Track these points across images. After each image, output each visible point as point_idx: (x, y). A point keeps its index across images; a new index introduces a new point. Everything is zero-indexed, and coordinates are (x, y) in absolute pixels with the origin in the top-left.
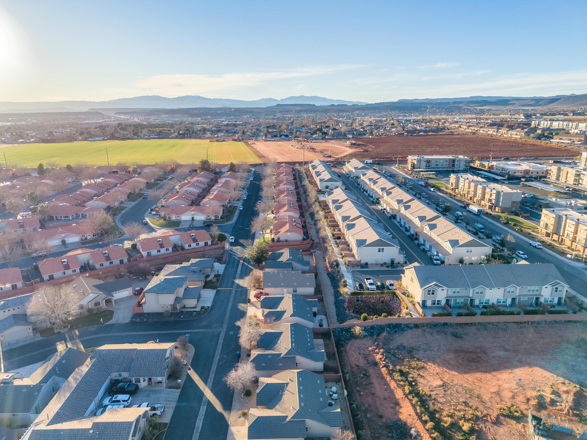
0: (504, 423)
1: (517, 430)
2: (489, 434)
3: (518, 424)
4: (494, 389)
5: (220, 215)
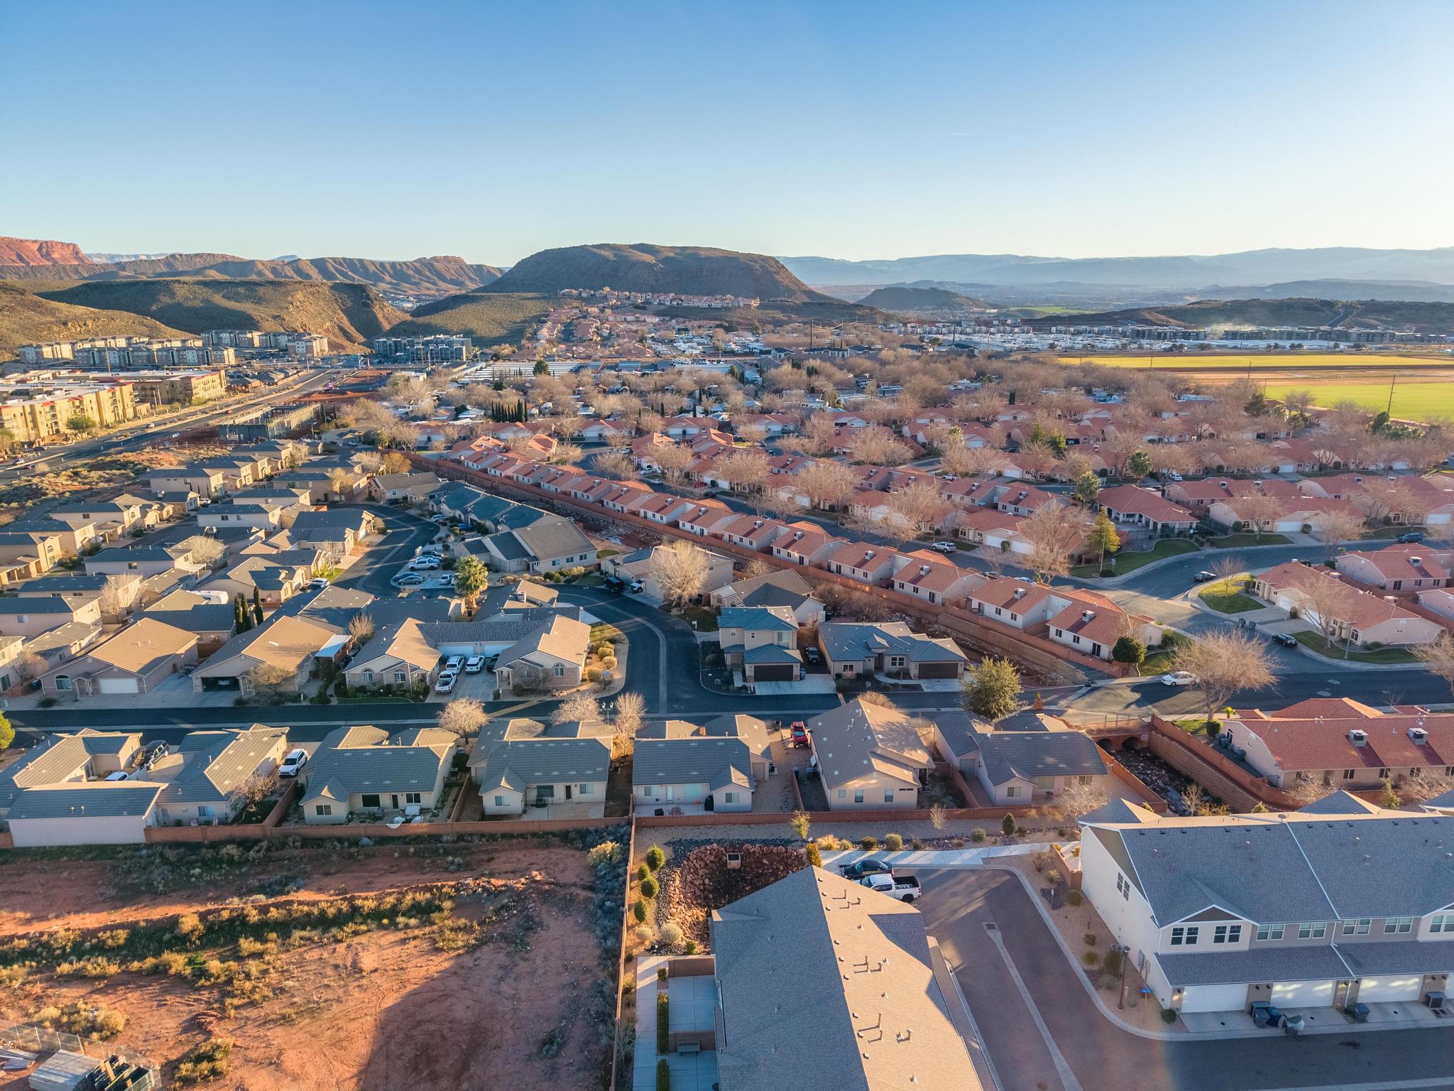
0: (183, 1037)
1: (153, 1051)
2: (178, 1000)
3: (163, 1061)
4: (291, 1060)
5: (1367, 636)
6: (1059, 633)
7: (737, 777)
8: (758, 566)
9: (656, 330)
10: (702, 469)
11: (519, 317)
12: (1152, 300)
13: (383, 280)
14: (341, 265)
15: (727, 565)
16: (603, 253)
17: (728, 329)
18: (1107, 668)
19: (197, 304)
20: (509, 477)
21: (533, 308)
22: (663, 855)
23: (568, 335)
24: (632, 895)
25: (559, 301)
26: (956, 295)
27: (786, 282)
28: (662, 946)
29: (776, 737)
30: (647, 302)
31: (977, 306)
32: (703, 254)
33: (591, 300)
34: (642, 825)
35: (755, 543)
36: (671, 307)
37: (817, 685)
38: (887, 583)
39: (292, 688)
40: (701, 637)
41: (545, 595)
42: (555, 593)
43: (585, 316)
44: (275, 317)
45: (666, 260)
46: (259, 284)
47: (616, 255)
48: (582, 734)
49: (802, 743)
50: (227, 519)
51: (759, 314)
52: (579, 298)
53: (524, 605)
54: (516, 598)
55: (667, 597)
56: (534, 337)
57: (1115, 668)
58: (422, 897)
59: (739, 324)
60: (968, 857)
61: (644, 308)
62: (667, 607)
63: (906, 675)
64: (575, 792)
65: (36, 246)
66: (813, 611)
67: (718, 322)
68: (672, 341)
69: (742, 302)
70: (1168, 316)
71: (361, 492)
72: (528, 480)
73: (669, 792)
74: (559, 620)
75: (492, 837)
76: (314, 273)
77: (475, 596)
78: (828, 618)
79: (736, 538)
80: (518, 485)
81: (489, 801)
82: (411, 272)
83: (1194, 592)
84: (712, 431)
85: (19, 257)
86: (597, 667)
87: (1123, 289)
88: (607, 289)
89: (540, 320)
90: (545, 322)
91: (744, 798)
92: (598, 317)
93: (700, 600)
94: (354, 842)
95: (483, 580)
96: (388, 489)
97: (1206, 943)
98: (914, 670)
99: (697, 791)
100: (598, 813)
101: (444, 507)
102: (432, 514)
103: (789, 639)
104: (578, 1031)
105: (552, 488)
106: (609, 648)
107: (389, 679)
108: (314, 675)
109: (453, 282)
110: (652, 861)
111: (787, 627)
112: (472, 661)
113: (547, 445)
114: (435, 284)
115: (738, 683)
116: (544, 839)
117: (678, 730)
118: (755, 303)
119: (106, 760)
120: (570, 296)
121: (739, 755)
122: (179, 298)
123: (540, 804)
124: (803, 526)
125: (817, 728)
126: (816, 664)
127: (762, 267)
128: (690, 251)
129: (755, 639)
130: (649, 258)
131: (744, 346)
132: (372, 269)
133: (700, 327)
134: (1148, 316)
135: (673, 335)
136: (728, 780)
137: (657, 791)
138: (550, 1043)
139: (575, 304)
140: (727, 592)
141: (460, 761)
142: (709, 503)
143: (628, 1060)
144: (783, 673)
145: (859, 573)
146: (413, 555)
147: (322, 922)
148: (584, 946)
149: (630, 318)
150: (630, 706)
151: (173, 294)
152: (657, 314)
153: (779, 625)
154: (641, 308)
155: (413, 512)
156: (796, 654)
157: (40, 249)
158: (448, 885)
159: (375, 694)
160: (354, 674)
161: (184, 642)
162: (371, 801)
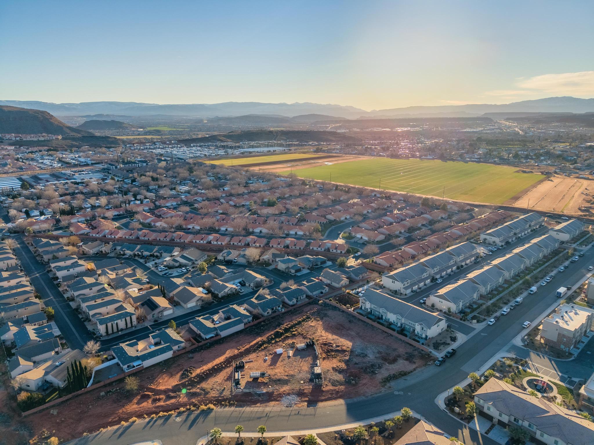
5: (377, 240)
6: (332, 250)
12: (198, 123)
18: (346, 255)
26: (123, 123)
27: (56, 123)
31: (134, 128)
37: (306, 271)
38: (288, 247)
39: (211, 300)
40: (269, 268)
50: (69, 270)
55: (248, 261)
57: (348, 255)
58: (306, 316)
60: (366, 287)
62: (250, 264)
64: (301, 297)
68: (34, 159)
69: (54, 137)
70: (226, 138)
71: (79, 252)
83: (341, 237)
87: (184, 118)
93: (258, 260)
98: (319, 264)
107: (229, 292)
112: (238, 284)
116: (307, 305)
118: (60, 137)
125: (324, 277)
129: (292, 265)
133: (40, 151)
140: (266, 257)
144: (300, 270)
145: (279, 246)
147: (298, 324)
148: (338, 313)
152: (11, 145)
153: (295, 261)
155: (111, 255)
158: (306, 314)
159: (228, 297)
160: (222, 293)
162: (273, 309)
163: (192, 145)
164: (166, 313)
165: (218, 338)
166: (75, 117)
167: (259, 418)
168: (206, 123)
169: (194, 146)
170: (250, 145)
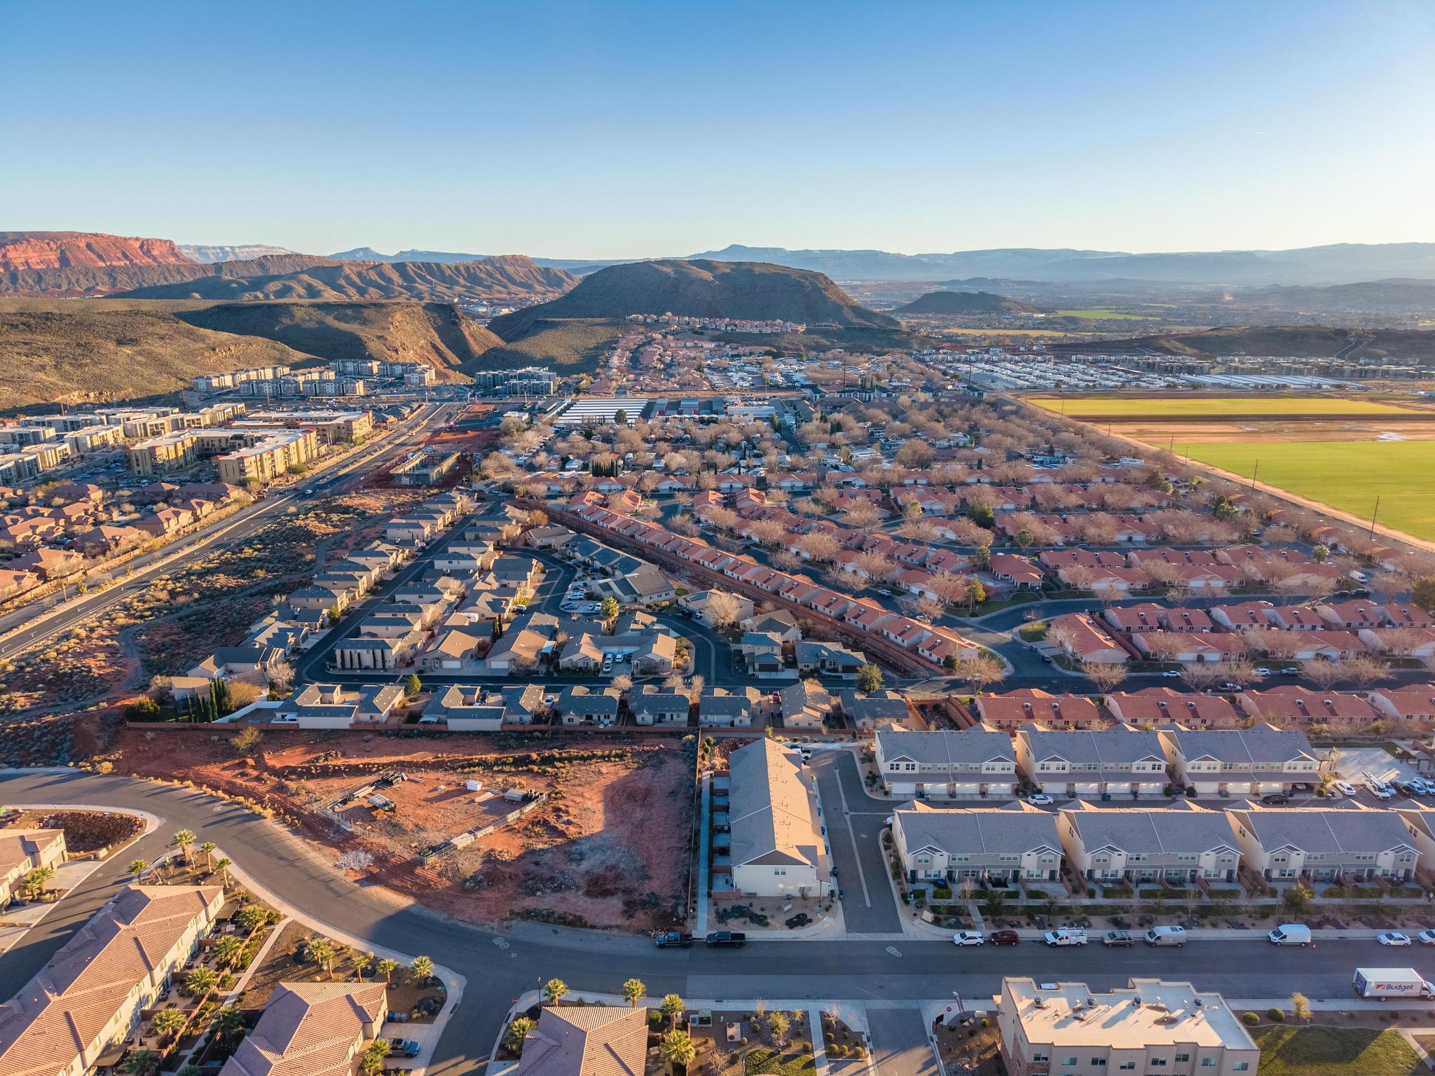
0: (548, 788)
2: (540, 779)
4: (586, 795)
6: (923, 651)
7: (744, 712)
8: (768, 605)
9: (712, 357)
10: (742, 526)
11: (592, 343)
13: (457, 283)
14: (419, 268)
15: (750, 604)
16: (665, 269)
17: (776, 356)
18: (939, 671)
19: (313, 325)
20: (613, 529)
21: (603, 334)
22: (712, 741)
23: (635, 363)
24: (700, 753)
25: (627, 327)
26: (1004, 299)
27: (834, 298)
28: (712, 768)
29: (765, 698)
30: (704, 328)
31: (1025, 310)
32: (757, 270)
33: (655, 326)
34: (704, 731)
35: (769, 587)
36: (726, 332)
37: (791, 674)
38: (841, 618)
39: (534, 668)
40: (734, 647)
41: (649, 619)
42: (655, 619)
43: (650, 342)
44: (379, 338)
45: (723, 277)
46: (364, 306)
47: (676, 272)
48: (677, 692)
49: (777, 700)
51: (805, 339)
52: (645, 324)
53: (640, 627)
54: (636, 622)
55: (716, 623)
56: (606, 366)
57: (943, 671)
58: (619, 752)
59: (786, 349)
60: (837, 746)
61: (702, 334)
62: (716, 628)
63: (836, 670)
64: (675, 717)
65: (138, 244)
66: (794, 634)
67: (767, 348)
68: (726, 370)
69: (790, 326)
70: (1187, 344)
71: (518, 538)
72: (627, 533)
73: (715, 719)
74: (660, 636)
75: (642, 733)
76: (395, 277)
77: (611, 620)
78: (803, 638)
79: (759, 584)
80: (620, 536)
81: (639, 719)
82: (483, 276)
83: (1016, 630)
84: (752, 491)
85: (124, 254)
86: (680, 662)
88: (669, 314)
89: (611, 346)
90: (615, 349)
91: (747, 722)
92: (661, 344)
93: (735, 625)
94: (586, 733)
95: (616, 609)
96: (538, 538)
97: (903, 770)
98: (840, 669)
99: (726, 718)
100: (685, 725)
101: (578, 554)
102: (570, 559)
103: (777, 651)
104: (683, 790)
105: (643, 539)
106: (685, 652)
107: (580, 664)
108: (541, 661)
109: (522, 285)
110: (708, 742)
111: (777, 644)
112: (619, 656)
113: (635, 500)
114: (505, 287)
115: (750, 672)
116: (663, 735)
117: (720, 692)
118: (801, 328)
119: (469, 698)
120: (636, 322)
121: (747, 704)
122: (297, 320)
123: (660, 721)
124: (799, 578)
125: (785, 694)
126: (791, 663)
127: (812, 283)
128: (745, 267)
129: (760, 650)
130: (707, 275)
131: (787, 377)
132: (448, 272)
133: (751, 354)
134: (1166, 345)
135: (725, 362)
136: (740, 714)
137: (710, 718)
138: (673, 793)
139: (641, 330)
140: (748, 622)
141: (623, 703)
142: (745, 558)
143: (701, 791)
144: (773, 668)
145: (827, 611)
146: (566, 589)
147: (583, 758)
148: (683, 768)
149: (689, 344)
150: (698, 681)
151: (292, 316)
152: (712, 340)
153: (772, 643)
154: (699, 333)
155: (557, 556)
156: (780, 658)
157: (141, 247)
158: (628, 749)
159: (574, 671)
160: (564, 661)
161: (472, 642)
162: (589, 717)
163: (1074, 358)
164: (447, 664)
165: (442, 728)
166: (926, 283)
167: (282, 858)
168: (1228, 303)
169: (1078, 361)
170: (1230, 367)
